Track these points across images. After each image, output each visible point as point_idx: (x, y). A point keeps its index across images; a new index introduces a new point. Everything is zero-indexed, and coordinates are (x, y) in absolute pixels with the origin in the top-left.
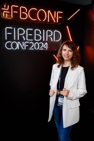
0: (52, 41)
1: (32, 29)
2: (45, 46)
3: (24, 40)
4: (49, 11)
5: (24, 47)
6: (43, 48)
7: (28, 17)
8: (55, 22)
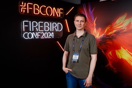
0: (56, 31)
1: (43, 22)
3: (37, 30)
4: (54, 8)
5: (37, 37)
6: (50, 36)
7: (40, 12)
8: (58, 16)
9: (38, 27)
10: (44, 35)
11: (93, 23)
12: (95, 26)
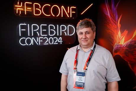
0: (66, 35)
1: (46, 25)
2: (60, 40)
3: (39, 35)
4: (62, 6)
5: (38, 42)
6: (57, 42)
7: (42, 13)
8: (68, 17)
9: (39, 31)
10: (48, 41)
11: (116, 24)
12: (119, 28)
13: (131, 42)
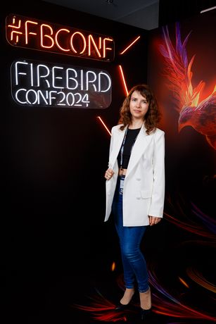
0: (96, 90)
1: (62, 68)
2: (85, 100)
3: (49, 86)
4: (90, 36)
5: (48, 100)
6: (81, 102)
7: (55, 44)
8: (100, 56)
9: (50, 78)
10: (65, 99)
11: (184, 72)
12: (190, 79)
13: (210, 101)
